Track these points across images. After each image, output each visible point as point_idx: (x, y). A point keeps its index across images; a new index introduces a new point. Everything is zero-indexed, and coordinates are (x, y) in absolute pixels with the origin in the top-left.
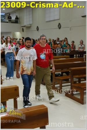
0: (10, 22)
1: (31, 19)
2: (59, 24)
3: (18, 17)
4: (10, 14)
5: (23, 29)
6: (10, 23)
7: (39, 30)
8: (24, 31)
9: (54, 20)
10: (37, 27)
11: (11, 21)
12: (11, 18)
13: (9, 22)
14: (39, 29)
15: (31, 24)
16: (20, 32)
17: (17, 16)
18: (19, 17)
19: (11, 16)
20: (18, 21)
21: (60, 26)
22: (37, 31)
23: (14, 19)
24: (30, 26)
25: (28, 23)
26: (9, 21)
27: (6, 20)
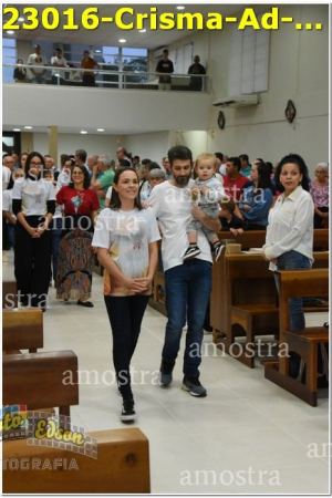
0: (168, 86)
1: (261, 69)
4: (166, 52)
5: (221, 115)
6: (164, 89)
7: (297, 120)
8: (226, 125)
10: (291, 104)
11: (169, 80)
12: (171, 69)
13: (160, 85)
14: (298, 115)
15: (259, 93)
16: (207, 130)
17: (197, 59)
19: (171, 57)
22: (287, 123)
24: (254, 99)
25: (247, 89)
26: (161, 80)
27: (151, 77)
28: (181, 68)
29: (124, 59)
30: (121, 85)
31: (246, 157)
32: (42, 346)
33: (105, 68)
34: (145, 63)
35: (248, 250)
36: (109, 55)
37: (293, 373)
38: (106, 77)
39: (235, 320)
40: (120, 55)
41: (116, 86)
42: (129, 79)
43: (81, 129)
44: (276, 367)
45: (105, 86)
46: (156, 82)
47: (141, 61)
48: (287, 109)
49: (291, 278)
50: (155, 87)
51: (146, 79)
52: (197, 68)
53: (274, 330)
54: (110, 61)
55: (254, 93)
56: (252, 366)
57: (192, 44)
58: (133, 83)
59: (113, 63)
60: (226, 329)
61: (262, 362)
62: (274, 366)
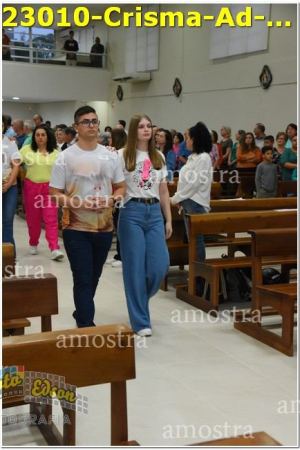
0: (74, 62)
1: (152, 51)
2: (266, 69)
3: (102, 43)
4: (72, 33)
5: (120, 88)
6: (71, 65)
7: (182, 94)
8: (124, 97)
9: (246, 55)
10: (177, 81)
11: (74, 57)
12: (76, 47)
13: (67, 62)
14: (183, 91)
15: (151, 72)
16: (108, 100)
17: (98, 40)
18: (108, 44)
19: (76, 38)
21: (266, 79)
22: (174, 98)
23: (89, 51)
24: (147, 76)
25: (142, 68)
26: (68, 57)
27: (58, 54)
28: (85, 48)
29: (33, 37)
30: (32, 61)
33: (17, 44)
37: (199, 293)
38: (18, 53)
40: (30, 33)
41: (27, 61)
44: (186, 289)
45: (18, 60)
46: (64, 58)
48: (175, 86)
50: (63, 63)
51: (53, 55)
52: (98, 48)
55: (147, 72)
57: (93, 27)
58: (41, 60)
61: (174, 286)
62: (184, 288)
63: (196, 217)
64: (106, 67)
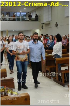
0: (31, 20)
1: (50, 16)
4: (30, 13)
7: (58, 26)
8: (43, 28)
10: (56, 23)
11: (31, 19)
12: (31, 17)
13: (29, 20)
15: (50, 21)
18: (39, 15)
20: (38, 19)
22: (56, 27)
23: (34, 17)
24: (49, 22)
25: (47, 20)
26: (29, 19)
27: (27, 19)
28: (33, 16)
29: (21, 15)
30: (21, 21)
31: (48, 35)
32: (6, 77)
33: (17, 17)
34: (26, 16)
35: (49, 54)
36: (18, 14)
37: (59, 80)
38: (18, 19)
39: (47, 69)
40: (20, 14)
41: (20, 21)
42: (22, 19)
43: (13, 30)
45: (18, 21)
46: (28, 20)
47: (25, 15)
49: (58, 60)
51: (26, 19)
52: (37, 16)
53: (55, 71)
54: (18, 15)
55: (49, 21)
56: (51, 79)
57: (35, 11)
58: (23, 20)
59: (19, 16)
60: (45, 71)
61: (53, 78)
62: (55, 78)
63: (57, 59)
64: (39, 21)
